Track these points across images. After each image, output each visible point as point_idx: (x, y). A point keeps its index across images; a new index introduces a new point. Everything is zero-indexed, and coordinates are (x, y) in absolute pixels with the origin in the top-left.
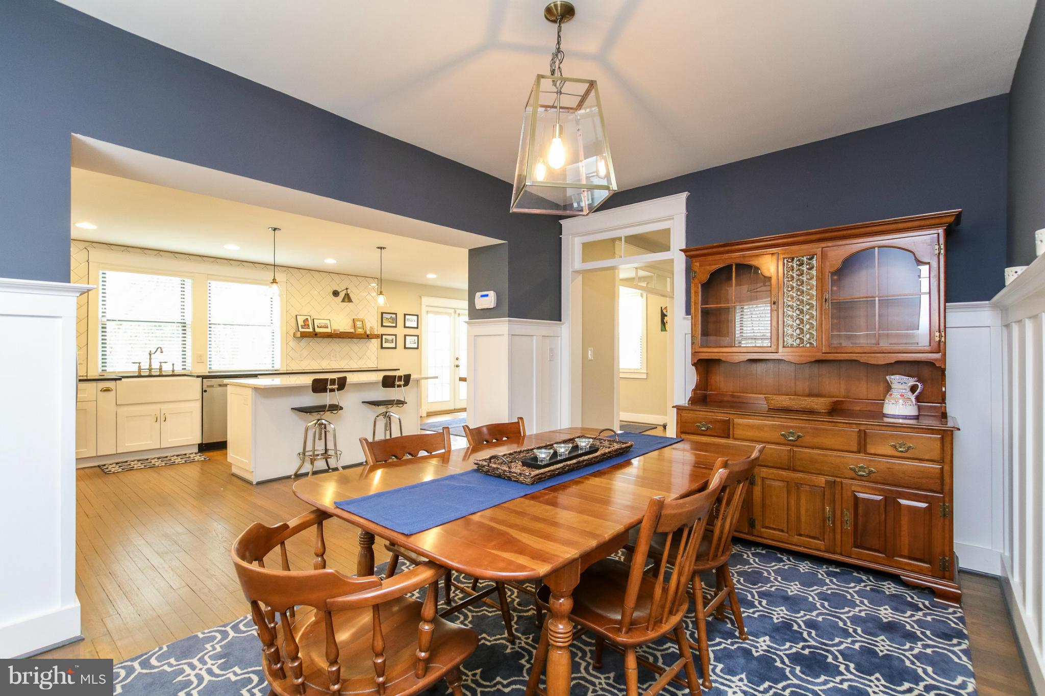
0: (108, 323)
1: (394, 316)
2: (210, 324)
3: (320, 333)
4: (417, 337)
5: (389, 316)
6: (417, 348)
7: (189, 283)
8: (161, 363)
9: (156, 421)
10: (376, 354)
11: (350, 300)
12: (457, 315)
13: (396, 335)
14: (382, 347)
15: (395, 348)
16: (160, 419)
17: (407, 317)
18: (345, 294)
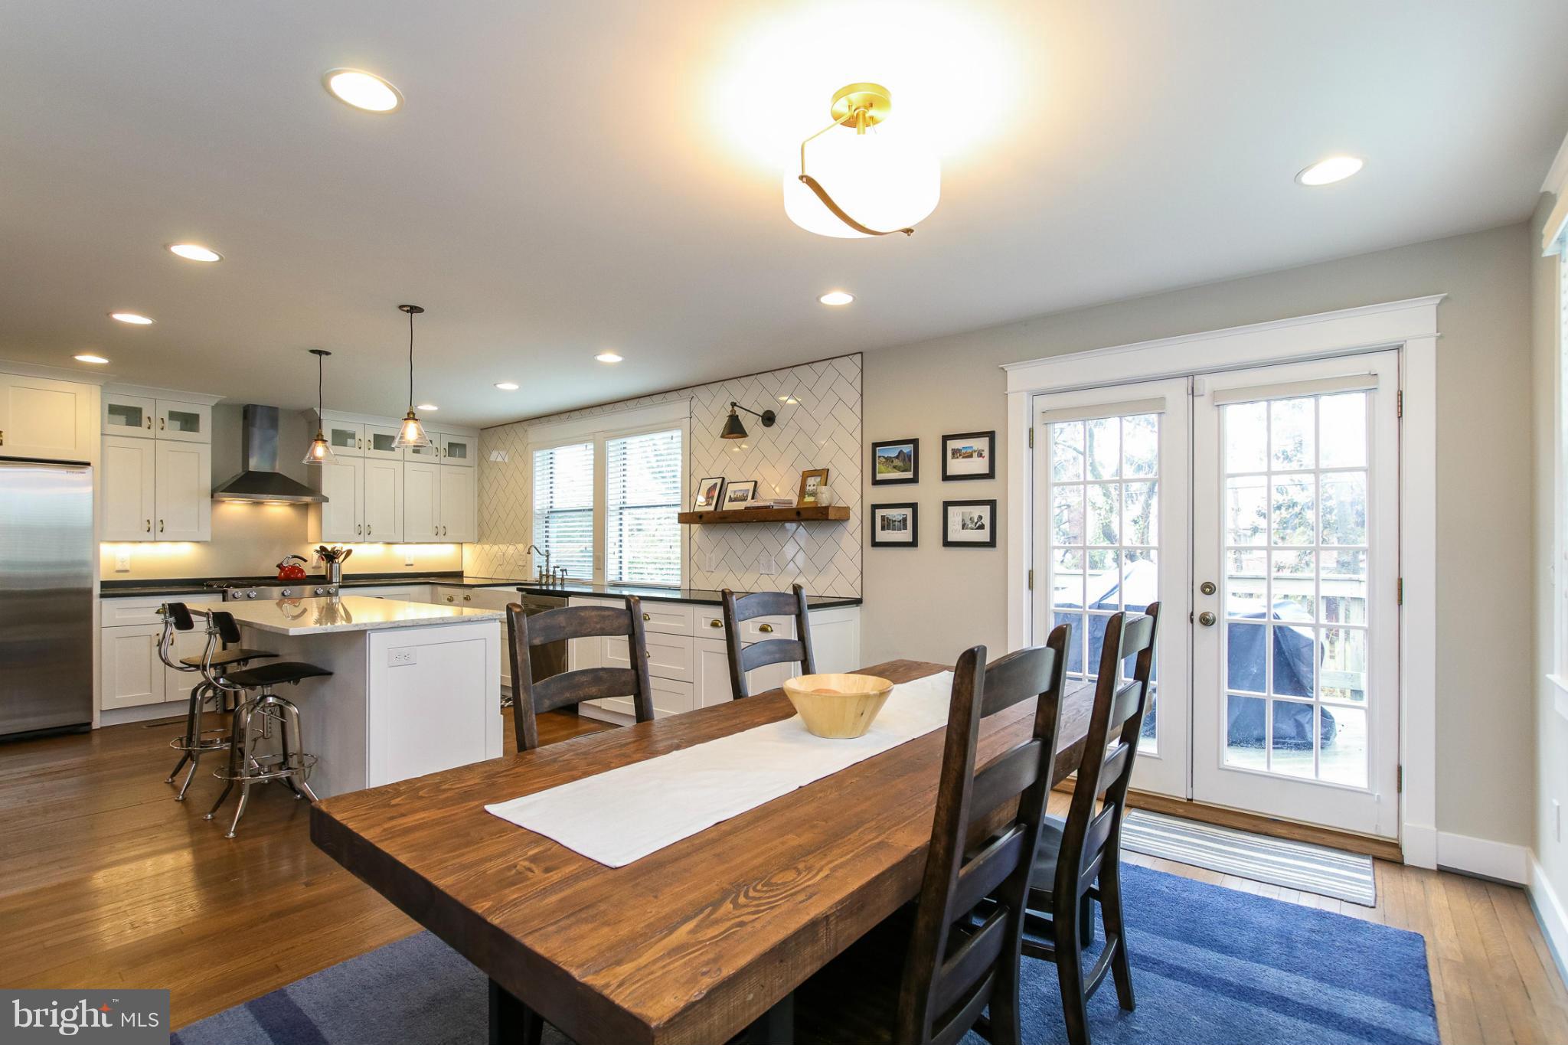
4: (987, 508)
5: (892, 452)
6: (992, 544)
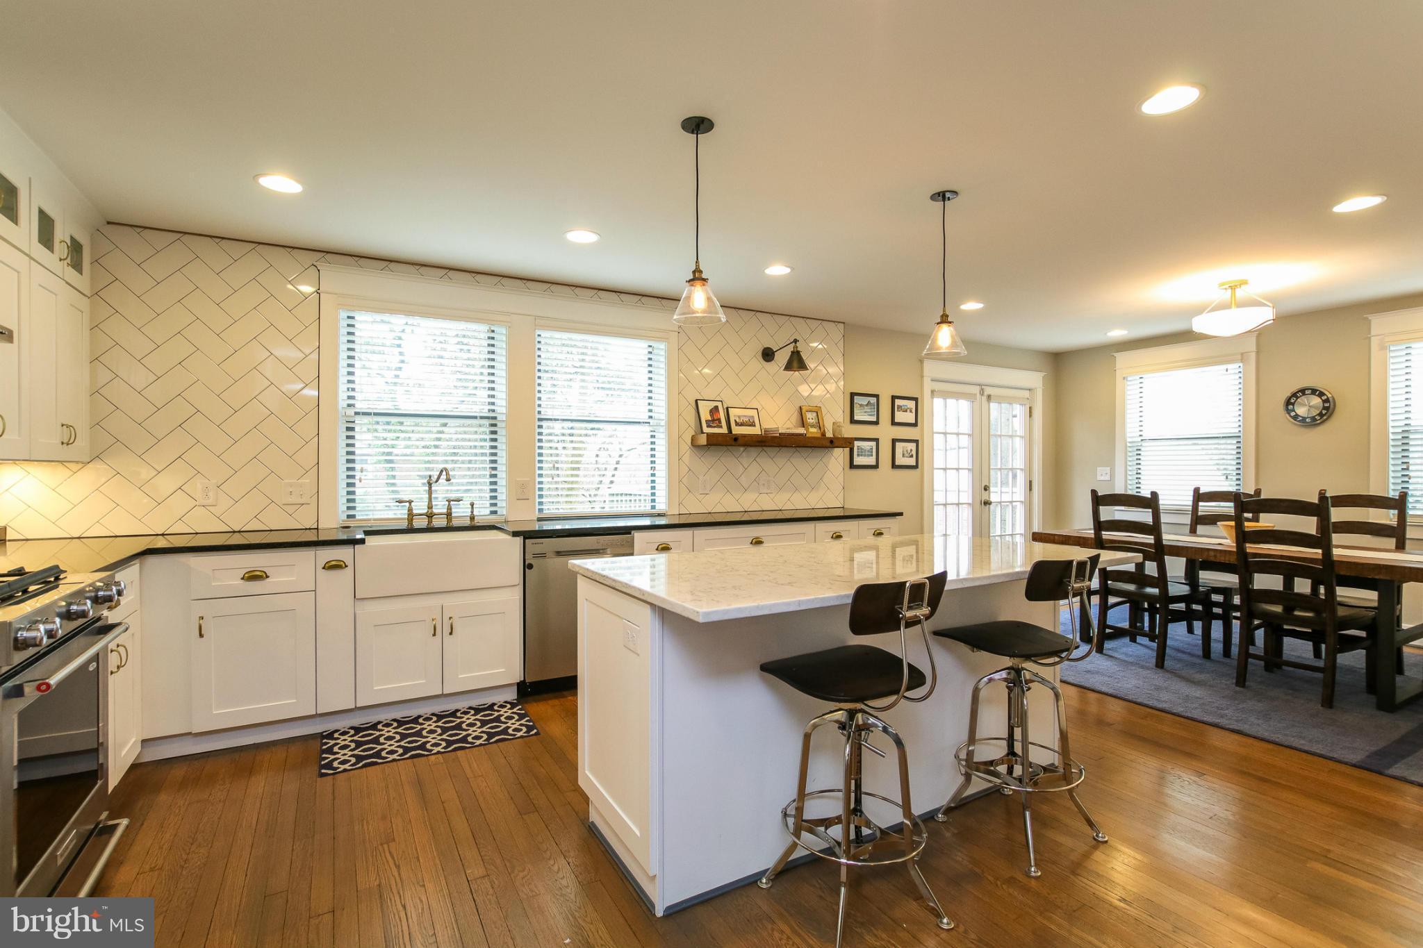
0: (358, 419)
1: (873, 400)
2: (540, 420)
3: (744, 436)
7: (501, 332)
8: (449, 501)
9: (434, 635)
10: (841, 479)
11: (802, 366)
12: (984, 398)
13: (877, 440)
14: (852, 466)
15: (876, 467)
16: (443, 629)
17: (898, 402)
18: (793, 352)
